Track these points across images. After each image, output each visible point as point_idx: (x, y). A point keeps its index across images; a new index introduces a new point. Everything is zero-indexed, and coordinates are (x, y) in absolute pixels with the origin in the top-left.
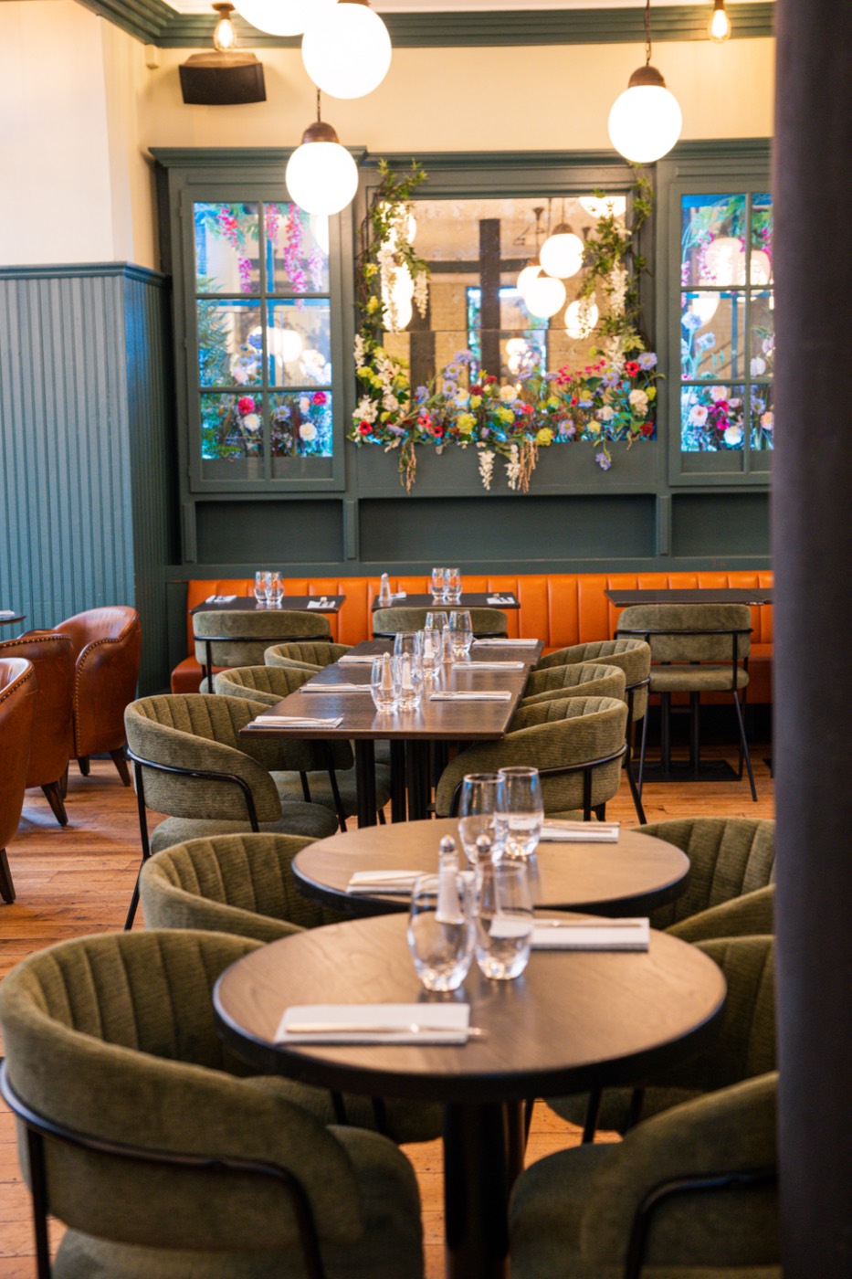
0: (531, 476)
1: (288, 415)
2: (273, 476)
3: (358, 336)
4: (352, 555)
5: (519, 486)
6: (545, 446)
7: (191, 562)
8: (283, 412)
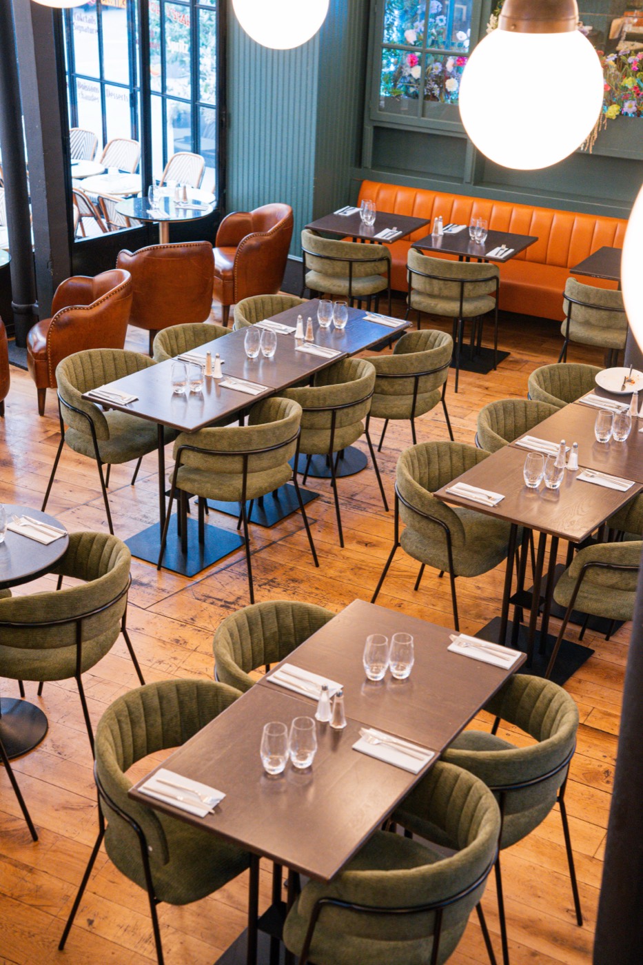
0: (595, 143)
1: (440, 70)
2: (423, 115)
3: (492, 15)
4: (468, 180)
5: (586, 148)
6: (611, 119)
7: (366, 168)
8: (437, 68)
